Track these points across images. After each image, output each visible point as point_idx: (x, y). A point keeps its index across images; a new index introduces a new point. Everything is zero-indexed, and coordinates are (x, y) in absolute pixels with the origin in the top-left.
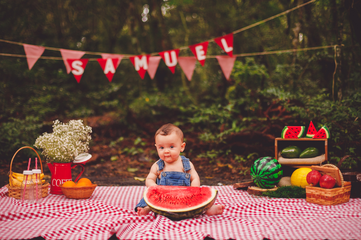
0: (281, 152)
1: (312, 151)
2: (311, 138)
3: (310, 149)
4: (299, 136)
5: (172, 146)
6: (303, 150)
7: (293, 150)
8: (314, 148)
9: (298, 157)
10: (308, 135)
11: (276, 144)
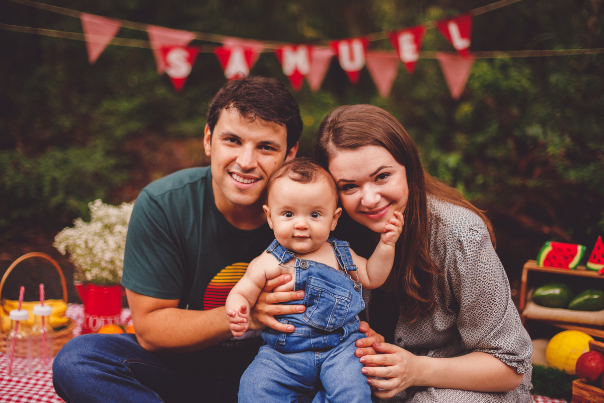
0: (534, 292)
1: (596, 297)
2: (596, 271)
3: (592, 294)
4: (572, 265)
5: (315, 214)
6: (577, 293)
7: (557, 291)
8: (601, 292)
9: (565, 306)
10: (590, 265)
11: (524, 278)
